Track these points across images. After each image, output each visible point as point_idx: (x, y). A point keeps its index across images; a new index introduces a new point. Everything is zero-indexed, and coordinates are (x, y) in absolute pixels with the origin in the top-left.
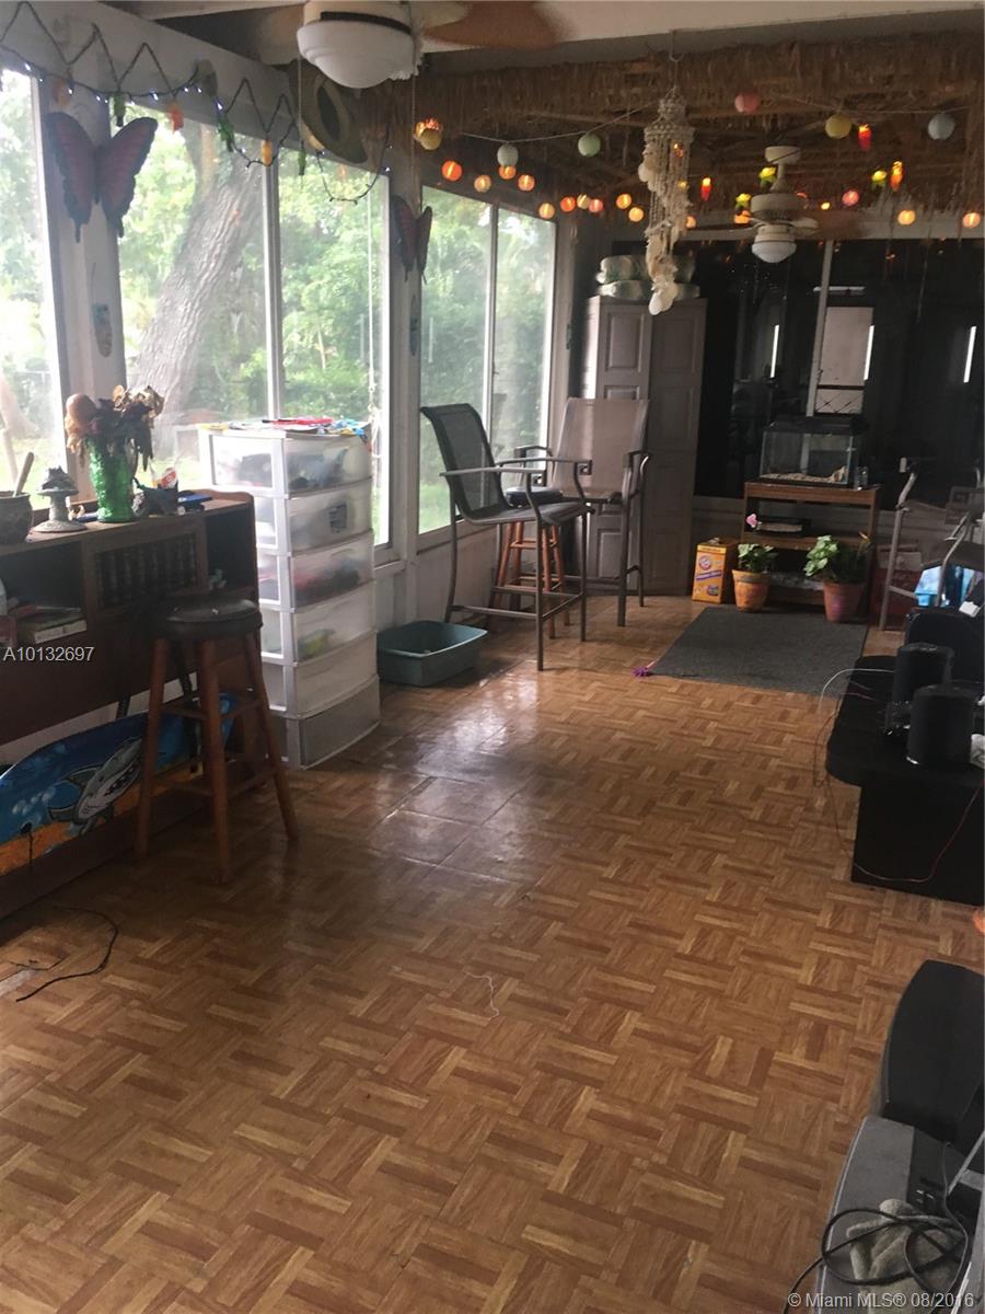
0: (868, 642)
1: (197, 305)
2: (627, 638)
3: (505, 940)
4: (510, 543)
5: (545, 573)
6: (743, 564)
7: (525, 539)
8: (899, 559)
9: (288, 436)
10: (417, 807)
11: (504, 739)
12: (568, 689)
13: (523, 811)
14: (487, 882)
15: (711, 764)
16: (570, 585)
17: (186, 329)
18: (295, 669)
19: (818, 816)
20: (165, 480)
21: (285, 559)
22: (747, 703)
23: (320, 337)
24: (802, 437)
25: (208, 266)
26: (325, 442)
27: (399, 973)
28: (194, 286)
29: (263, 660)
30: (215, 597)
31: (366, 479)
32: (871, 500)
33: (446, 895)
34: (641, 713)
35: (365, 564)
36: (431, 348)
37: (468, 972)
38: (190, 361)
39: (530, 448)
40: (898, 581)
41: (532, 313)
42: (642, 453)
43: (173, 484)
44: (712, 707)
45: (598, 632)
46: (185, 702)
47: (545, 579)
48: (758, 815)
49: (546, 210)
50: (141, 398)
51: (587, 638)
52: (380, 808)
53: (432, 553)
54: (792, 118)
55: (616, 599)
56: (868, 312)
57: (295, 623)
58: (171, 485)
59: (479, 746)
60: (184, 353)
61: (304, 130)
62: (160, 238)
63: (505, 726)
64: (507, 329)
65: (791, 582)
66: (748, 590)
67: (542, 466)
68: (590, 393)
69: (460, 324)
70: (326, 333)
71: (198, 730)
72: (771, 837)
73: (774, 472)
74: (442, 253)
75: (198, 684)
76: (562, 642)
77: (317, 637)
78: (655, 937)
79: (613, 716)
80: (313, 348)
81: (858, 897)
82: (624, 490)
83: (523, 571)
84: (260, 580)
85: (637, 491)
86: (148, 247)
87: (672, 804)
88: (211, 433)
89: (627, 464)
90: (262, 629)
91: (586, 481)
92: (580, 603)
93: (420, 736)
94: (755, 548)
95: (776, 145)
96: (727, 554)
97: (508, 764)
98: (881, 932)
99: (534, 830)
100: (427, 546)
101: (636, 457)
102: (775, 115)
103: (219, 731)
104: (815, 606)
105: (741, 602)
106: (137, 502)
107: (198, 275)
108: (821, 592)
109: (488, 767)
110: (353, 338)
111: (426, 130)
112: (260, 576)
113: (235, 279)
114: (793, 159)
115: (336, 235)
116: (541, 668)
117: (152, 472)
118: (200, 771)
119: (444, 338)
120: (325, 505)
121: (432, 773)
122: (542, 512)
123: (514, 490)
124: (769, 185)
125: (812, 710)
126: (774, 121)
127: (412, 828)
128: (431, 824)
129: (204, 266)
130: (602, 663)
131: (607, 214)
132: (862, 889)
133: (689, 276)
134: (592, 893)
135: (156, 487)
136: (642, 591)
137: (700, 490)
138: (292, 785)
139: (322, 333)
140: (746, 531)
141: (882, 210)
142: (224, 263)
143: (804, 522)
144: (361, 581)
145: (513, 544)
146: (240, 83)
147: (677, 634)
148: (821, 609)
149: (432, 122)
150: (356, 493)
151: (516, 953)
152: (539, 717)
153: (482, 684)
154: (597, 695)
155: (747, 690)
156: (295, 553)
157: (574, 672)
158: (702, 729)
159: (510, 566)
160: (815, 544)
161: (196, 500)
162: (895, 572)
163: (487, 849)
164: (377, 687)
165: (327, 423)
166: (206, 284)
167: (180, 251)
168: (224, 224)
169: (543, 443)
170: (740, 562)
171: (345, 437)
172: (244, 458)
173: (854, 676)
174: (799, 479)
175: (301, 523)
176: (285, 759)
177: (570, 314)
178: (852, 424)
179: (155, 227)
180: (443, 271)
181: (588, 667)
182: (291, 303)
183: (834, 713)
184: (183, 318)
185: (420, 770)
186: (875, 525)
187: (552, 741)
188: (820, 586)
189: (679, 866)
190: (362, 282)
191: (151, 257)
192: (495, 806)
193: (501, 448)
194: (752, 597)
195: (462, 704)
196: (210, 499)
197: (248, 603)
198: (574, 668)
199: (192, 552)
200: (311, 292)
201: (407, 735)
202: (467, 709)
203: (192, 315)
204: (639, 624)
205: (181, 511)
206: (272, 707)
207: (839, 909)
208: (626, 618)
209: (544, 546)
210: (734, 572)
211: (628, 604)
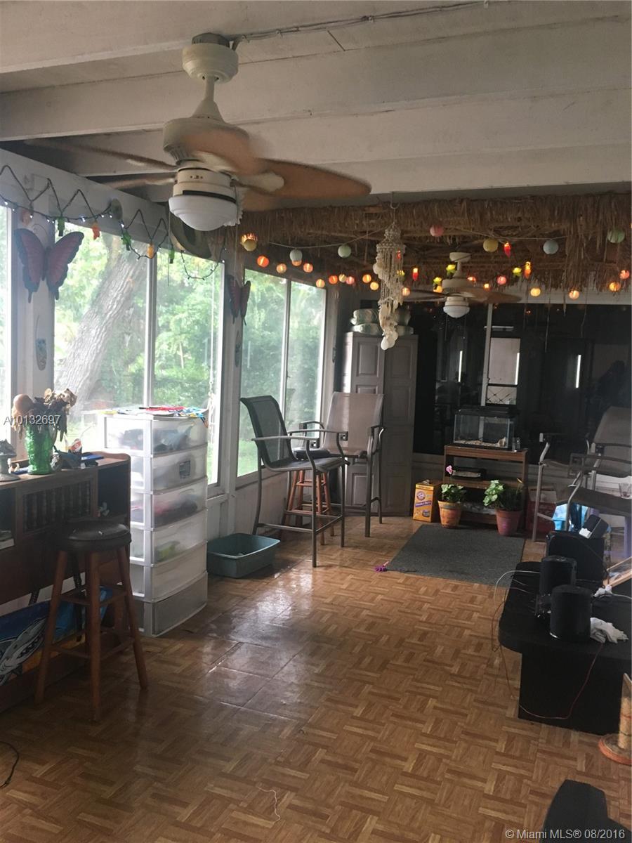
0: (525, 549)
1: (104, 329)
2: (370, 545)
3: (286, 763)
4: (296, 482)
5: (318, 502)
6: (445, 497)
7: (306, 480)
8: (542, 496)
9: (154, 419)
10: (230, 665)
11: (289, 615)
12: (332, 580)
13: (301, 667)
14: (275, 720)
15: (425, 634)
16: (335, 510)
17: (96, 344)
18: (151, 568)
19: (496, 672)
20: (74, 447)
21: (149, 496)
22: (448, 591)
23: (181, 347)
24: (479, 418)
25: (112, 307)
26: (178, 422)
27: (212, 789)
28: (103, 318)
29: (131, 562)
30: (102, 522)
31: (204, 445)
32: (523, 459)
33: (247, 729)
34: (380, 597)
35: (201, 499)
36: (249, 358)
37: (259, 787)
38: (97, 364)
39: (310, 423)
40: (542, 509)
41: (313, 338)
42: (380, 427)
43: (79, 449)
44: (426, 593)
45: (352, 541)
46: (76, 594)
47: (318, 506)
48: (457, 670)
49: (320, 283)
50: (62, 396)
51: (345, 545)
52: (205, 665)
53: (246, 489)
54: (464, 237)
55: (363, 519)
56: (517, 342)
57: (153, 538)
58: (77, 450)
59: (273, 620)
60: (93, 359)
61: (175, 240)
62: (83, 288)
63: (290, 606)
64: (297, 348)
65: (475, 509)
66: (449, 514)
67: (316, 435)
68: (347, 389)
69: (268, 344)
70: (184, 345)
71: (83, 612)
72: (465, 686)
73: (462, 439)
74: (258, 299)
75: (86, 581)
76: (329, 547)
77: (168, 547)
78: (388, 760)
79: (361, 599)
80: (176, 353)
81: (523, 730)
82: (369, 450)
83: (304, 500)
84: (132, 509)
85: (377, 450)
86: (76, 294)
87: (400, 662)
88: (106, 416)
89: (371, 433)
90: (131, 544)
91: (344, 444)
92: (341, 522)
93: (233, 613)
94: (452, 487)
95: (456, 251)
96: (434, 490)
97: (293, 633)
98: (539, 755)
99: (308, 681)
100: (242, 484)
101: (376, 430)
102: (454, 236)
103: (98, 613)
104: (491, 525)
105: (444, 521)
106: (54, 461)
107: (106, 312)
108: (495, 516)
109: (278, 635)
110: (201, 350)
111: (248, 240)
112: (132, 506)
113: (129, 315)
114: (467, 260)
115: (194, 287)
116: (315, 566)
117: (66, 441)
118: (83, 640)
119: (258, 352)
120: (177, 461)
121: (241, 640)
122: (316, 464)
123: (299, 449)
124: (452, 274)
125: (491, 596)
126: (454, 239)
127: (225, 680)
128: (238, 677)
129: (110, 307)
130: (355, 562)
131: (357, 284)
132: (526, 724)
133: (407, 321)
134: (347, 728)
135: (67, 451)
136: (381, 513)
137: (417, 449)
138: (145, 649)
139: (182, 345)
140: (446, 476)
141: (521, 287)
142: (122, 306)
143: (483, 471)
144: (199, 509)
145: (298, 483)
146: (136, 212)
147: (405, 542)
148: (495, 527)
149: (251, 236)
150: (197, 454)
151: (293, 772)
152: (313, 600)
153: (276, 576)
154: (351, 585)
155: (449, 582)
156: (156, 492)
157: (337, 569)
158: (420, 608)
159: (295, 497)
160: (489, 485)
161: (92, 459)
162: (540, 504)
163: (275, 695)
164: (207, 579)
165: (180, 409)
166: (110, 317)
167: (95, 298)
168: (124, 283)
169: (318, 419)
170: (443, 496)
171: (190, 418)
172: (126, 432)
173: (515, 576)
174: (478, 444)
175: (161, 472)
176: (141, 630)
177: (335, 342)
178: (511, 411)
179: (81, 281)
180: (258, 309)
181: (346, 565)
182: (163, 326)
183: (504, 599)
184: (94, 338)
185: (232, 637)
186: (526, 474)
187: (321, 618)
188: (493, 512)
189: (405, 707)
190: (207, 318)
191: (77, 299)
192: (283, 663)
193: (291, 422)
194: (452, 518)
195: (264, 590)
196: (102, 458)
197: (122, 527)
198: (337, 565)
199: (88, 493)
200: (176, 321)
201: (226, 612)
202: (265, 594)
203: (100, 336)
204: (379, 536)
205: (83, 466)
206: (134, 594)
207: (511, 739)
208: (371, 531)
209: (318, 484)
210: (439, 502)
211: (371, 522)
